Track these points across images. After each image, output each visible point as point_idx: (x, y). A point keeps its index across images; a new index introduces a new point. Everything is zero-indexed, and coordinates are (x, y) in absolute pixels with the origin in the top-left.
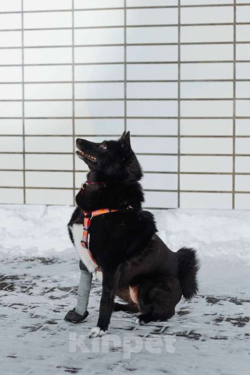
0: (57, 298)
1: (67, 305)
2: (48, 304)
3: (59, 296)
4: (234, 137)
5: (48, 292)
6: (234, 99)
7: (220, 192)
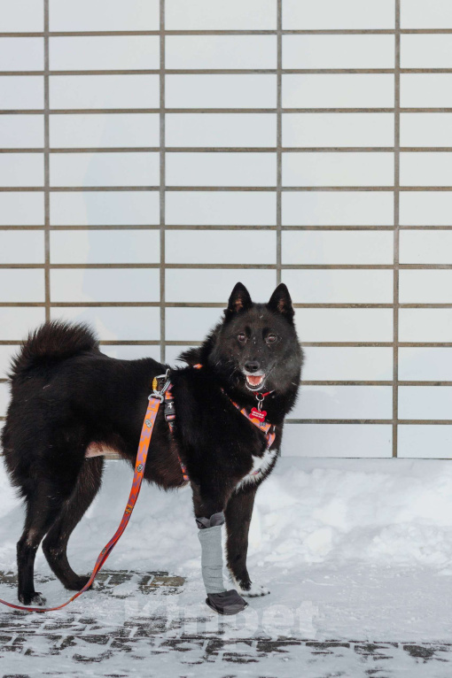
0: (92, 660)
1: (123, 673)
2: (82, 673)
3: (95, 656)
4: (396, 306)
5: (63, 647)
6: (396, 227)
7: (367, 422)
